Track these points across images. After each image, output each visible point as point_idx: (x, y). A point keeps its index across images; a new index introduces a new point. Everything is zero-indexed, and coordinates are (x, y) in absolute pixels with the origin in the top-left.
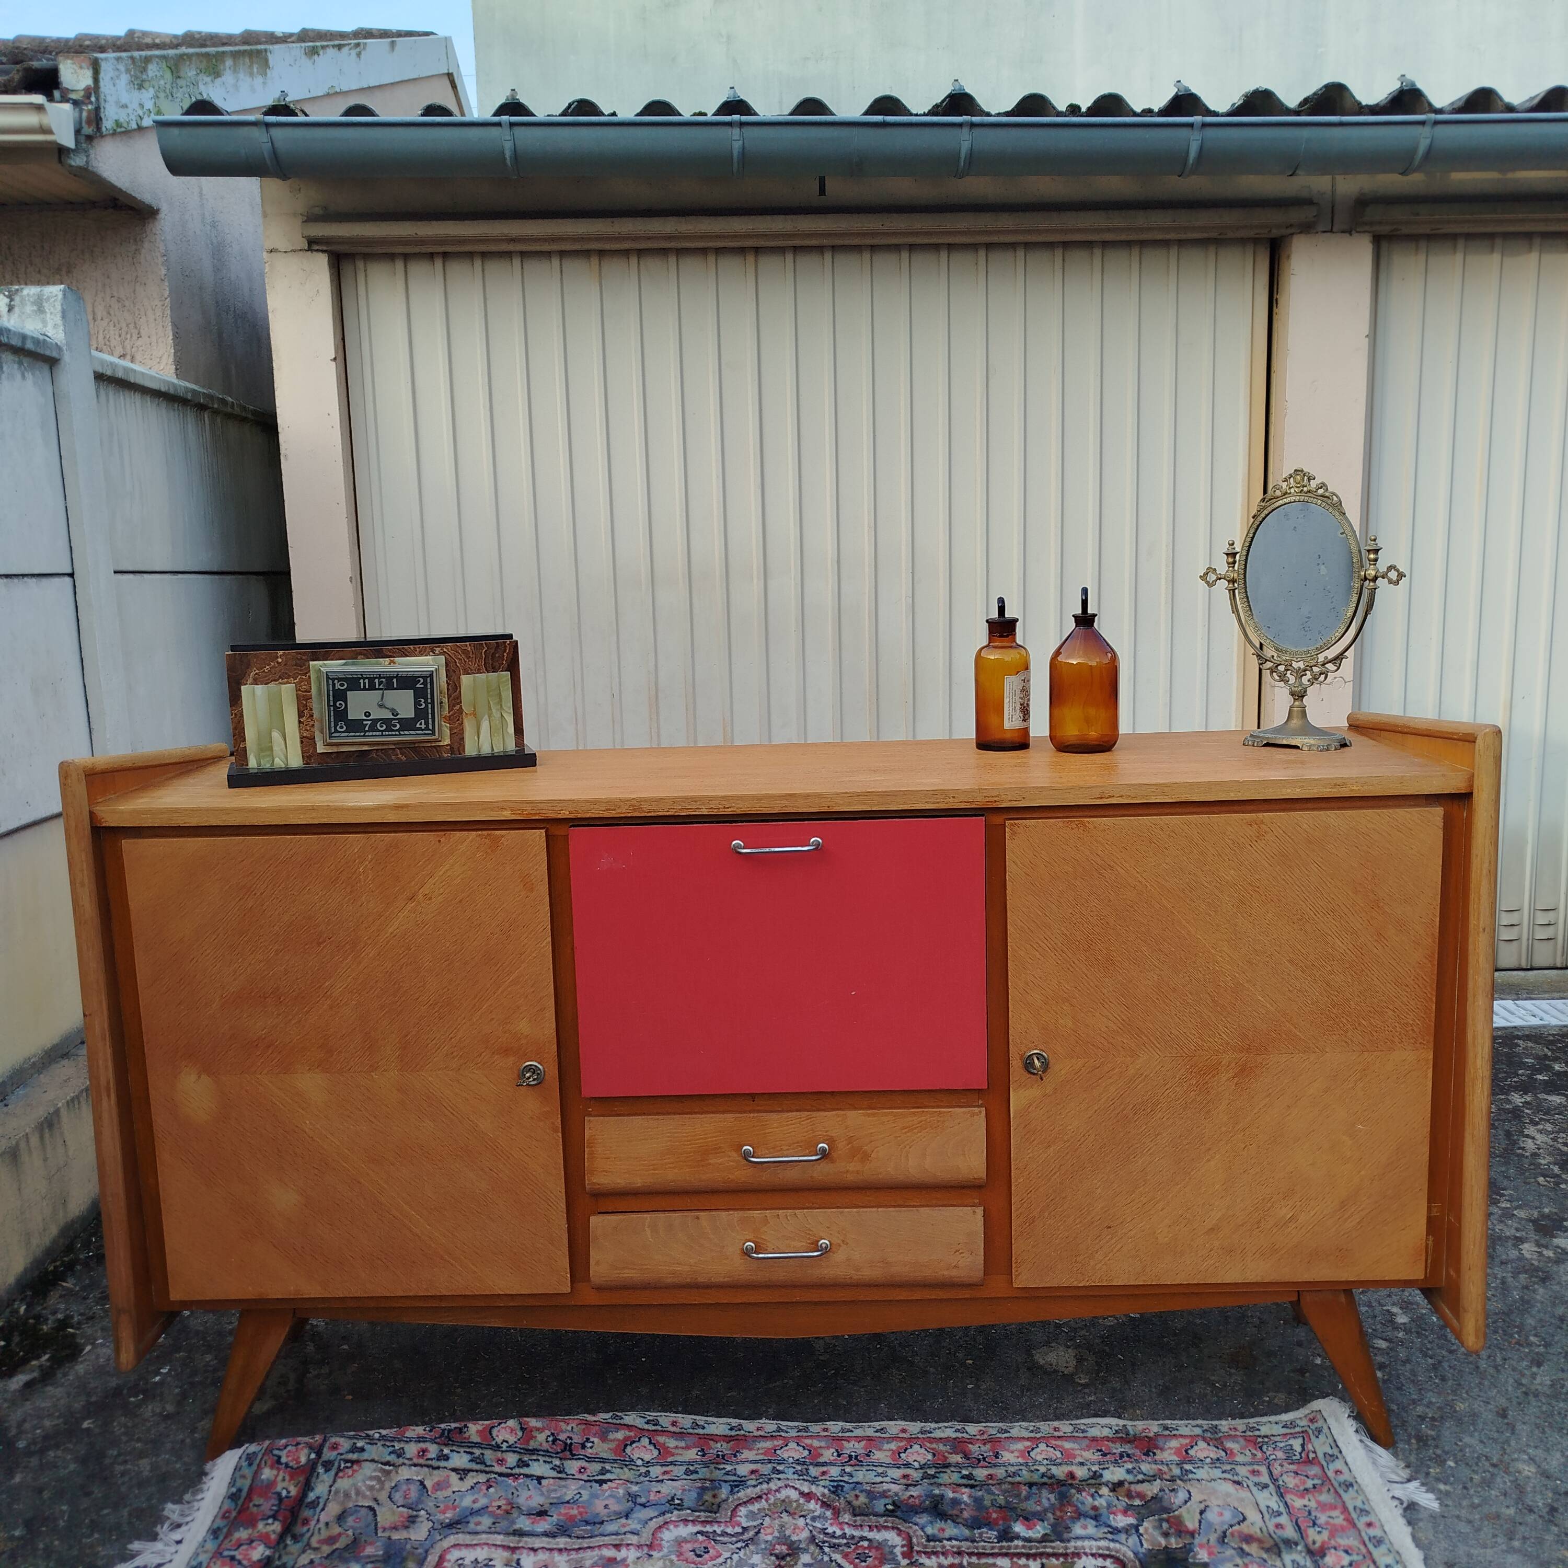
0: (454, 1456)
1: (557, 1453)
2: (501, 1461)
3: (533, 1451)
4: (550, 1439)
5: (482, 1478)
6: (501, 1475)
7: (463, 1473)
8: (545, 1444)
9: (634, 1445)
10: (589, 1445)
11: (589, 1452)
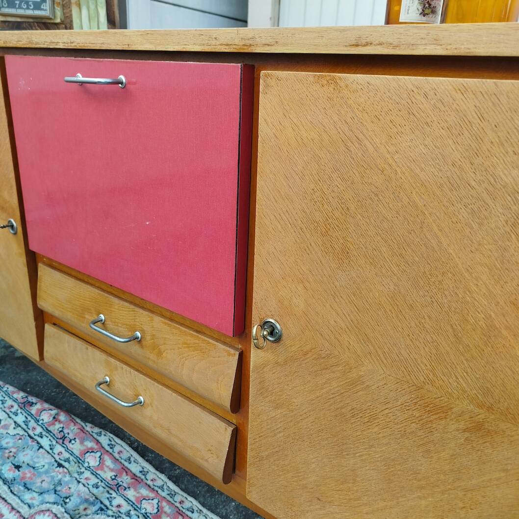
0: (20, 415)
1: (58, 438)
2: (34, 429)
3: (49, 431)
4: (60, 429)
5: (22, 432)
6: (29, 436)
7: (17, 425)
8: (56, 431)
9: (92, 454)
10: (73, 442)
11: (70, 446)
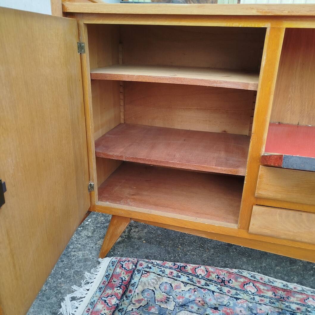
0: (182, 276)
1: (219, 283)
2: (199, 282)
3: (211, 280)
4: (217, 277)
5: (192, 287)
6: (199, 287)
7: (186, 284)
8: (215, 278)
9: (247, 285)
10: (231, 282)
11: (231, 285)
